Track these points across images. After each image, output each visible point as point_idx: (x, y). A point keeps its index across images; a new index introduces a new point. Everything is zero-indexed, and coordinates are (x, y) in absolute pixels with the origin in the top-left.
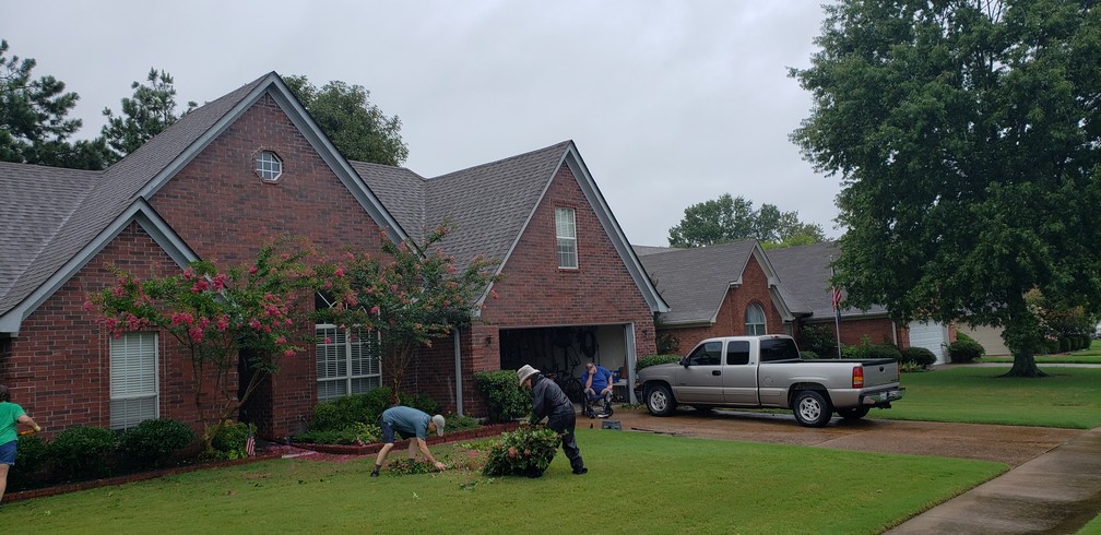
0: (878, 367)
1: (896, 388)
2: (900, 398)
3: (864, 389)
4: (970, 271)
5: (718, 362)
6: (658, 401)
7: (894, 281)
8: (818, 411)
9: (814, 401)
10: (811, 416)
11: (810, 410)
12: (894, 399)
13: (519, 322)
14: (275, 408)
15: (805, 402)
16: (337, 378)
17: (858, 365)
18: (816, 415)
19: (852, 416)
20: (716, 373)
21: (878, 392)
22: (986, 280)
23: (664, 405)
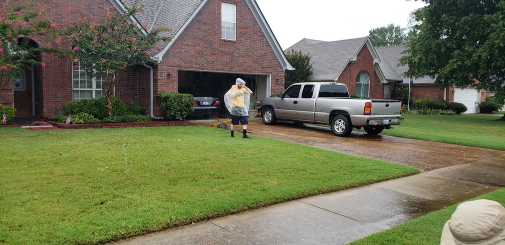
0: (384, 104)
1: (398, 118)
2: (400, 124)
3: (371, 116)
4: (480, 57)
5: (297, 97)
6: (268, 116)
7: (435, 62)
8: (344, 127)
9: (342, 121)
10: (340, 130)
11: (340, 126)
12: (394, 124)
13: (191, 67)
14: (45, 101)
15: (338, 122)
16: (86, 89)
17: (369, 101)
18: (343, 129)
19: (373, 132)
20: (295, 102)
21: (382, 119)
22: (489, 62)
23: (270, 118)
